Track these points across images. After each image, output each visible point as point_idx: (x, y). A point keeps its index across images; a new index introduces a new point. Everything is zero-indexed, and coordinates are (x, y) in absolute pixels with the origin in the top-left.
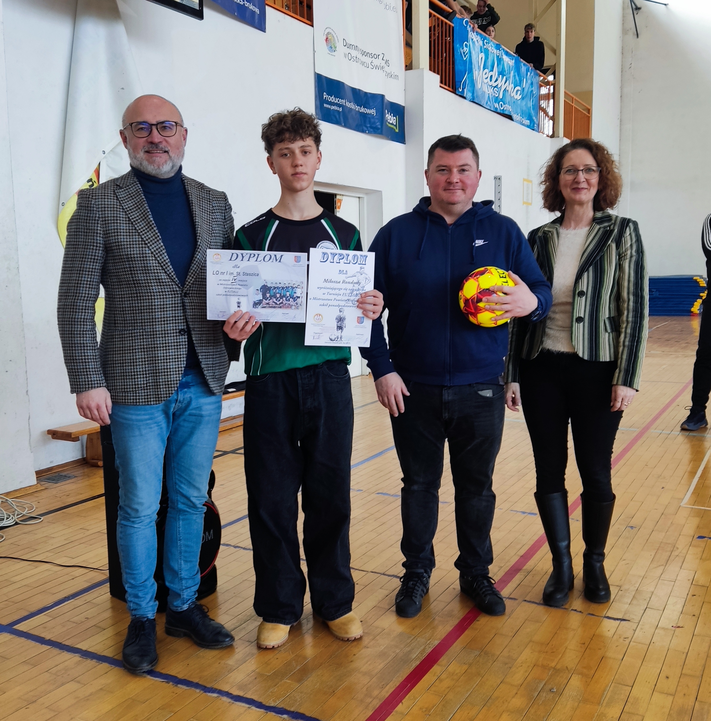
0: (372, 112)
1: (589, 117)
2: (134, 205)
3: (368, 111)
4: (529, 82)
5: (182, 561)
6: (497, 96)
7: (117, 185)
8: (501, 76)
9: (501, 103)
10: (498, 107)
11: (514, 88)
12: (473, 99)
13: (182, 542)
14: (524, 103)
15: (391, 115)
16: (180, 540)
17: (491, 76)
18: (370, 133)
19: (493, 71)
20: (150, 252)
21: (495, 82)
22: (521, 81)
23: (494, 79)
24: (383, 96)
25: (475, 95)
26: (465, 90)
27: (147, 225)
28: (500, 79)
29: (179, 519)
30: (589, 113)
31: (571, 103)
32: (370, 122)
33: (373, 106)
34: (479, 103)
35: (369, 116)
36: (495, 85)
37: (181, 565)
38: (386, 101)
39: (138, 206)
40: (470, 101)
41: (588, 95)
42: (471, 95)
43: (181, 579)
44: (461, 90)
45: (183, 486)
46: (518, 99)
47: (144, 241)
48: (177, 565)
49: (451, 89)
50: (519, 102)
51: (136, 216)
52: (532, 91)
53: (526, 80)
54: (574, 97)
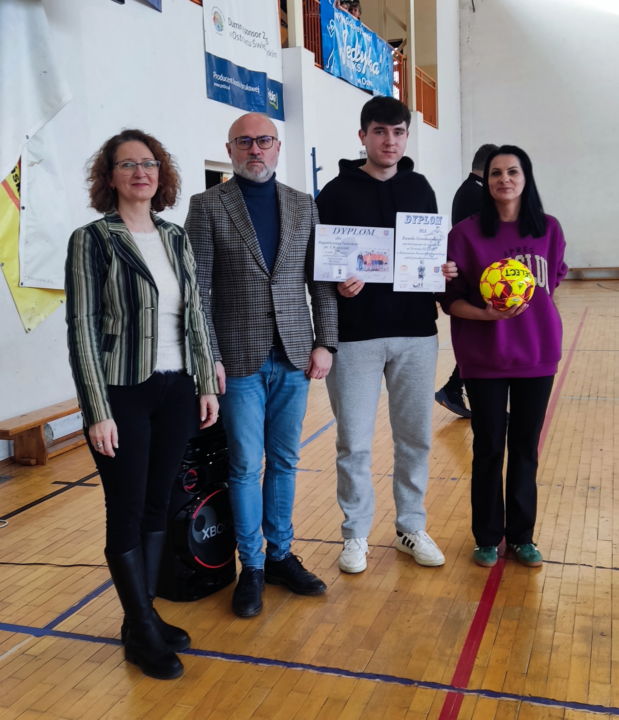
0: (256, 90)
1: (435, 90)
2: (235, 207)
3: (252, 89)
4: (385, 57)
5: (278, 517)
6: (360, 71)
7: (222, 191)
8: (362, 52)
9: (363, 78)
10: (360, 83)
11: (373, 63)
12: (340, 75)
13: (278, 499)
14: (382, 78)
15: (271, 92)
16: (276, 497)
17: (354, 52)
19: (354, 47)
20: (246, 246)
21: (358, 57)
22: (378, 57)
23: (356, 55)
25: (342, 71)
26: (332, 67)
27: (245, 224)
28: (362, 55)
29: (275, 479)
30: (434, 86)
31: (419, 77)
34: (346, 79)
35: (254, 94)
36: (357, 61)
37: (277, 519)
39: (239, 208)
40: (338, 77)
41: (433, 69)
42: (338, 71)
43: (278, 532)
44: (328, 67)
45: (278, 448)
46: (377, 74)
47: (242, 237)
48: (273, 520)
49: (320, 66)
50: (378, 77)
51: (236, 216)
52: (388, 66)
53: (382, 56)
54: (422, 72)
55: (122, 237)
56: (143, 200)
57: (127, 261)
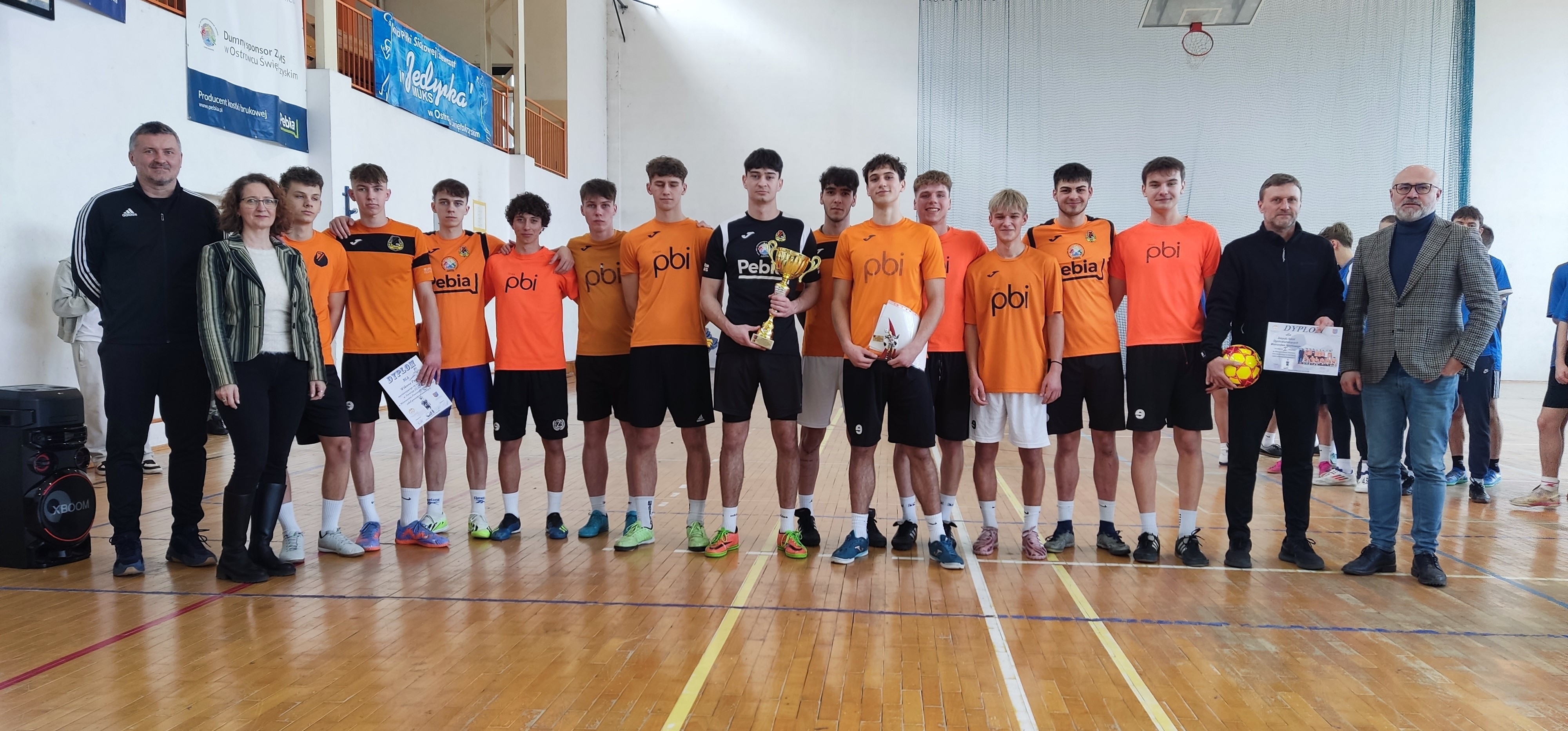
0: (263, 114)
15: (287, 118)
24: (276, 98)
32: (259, 126)
33: (264, 109)
35: (259, 119)
38: (280, 102)
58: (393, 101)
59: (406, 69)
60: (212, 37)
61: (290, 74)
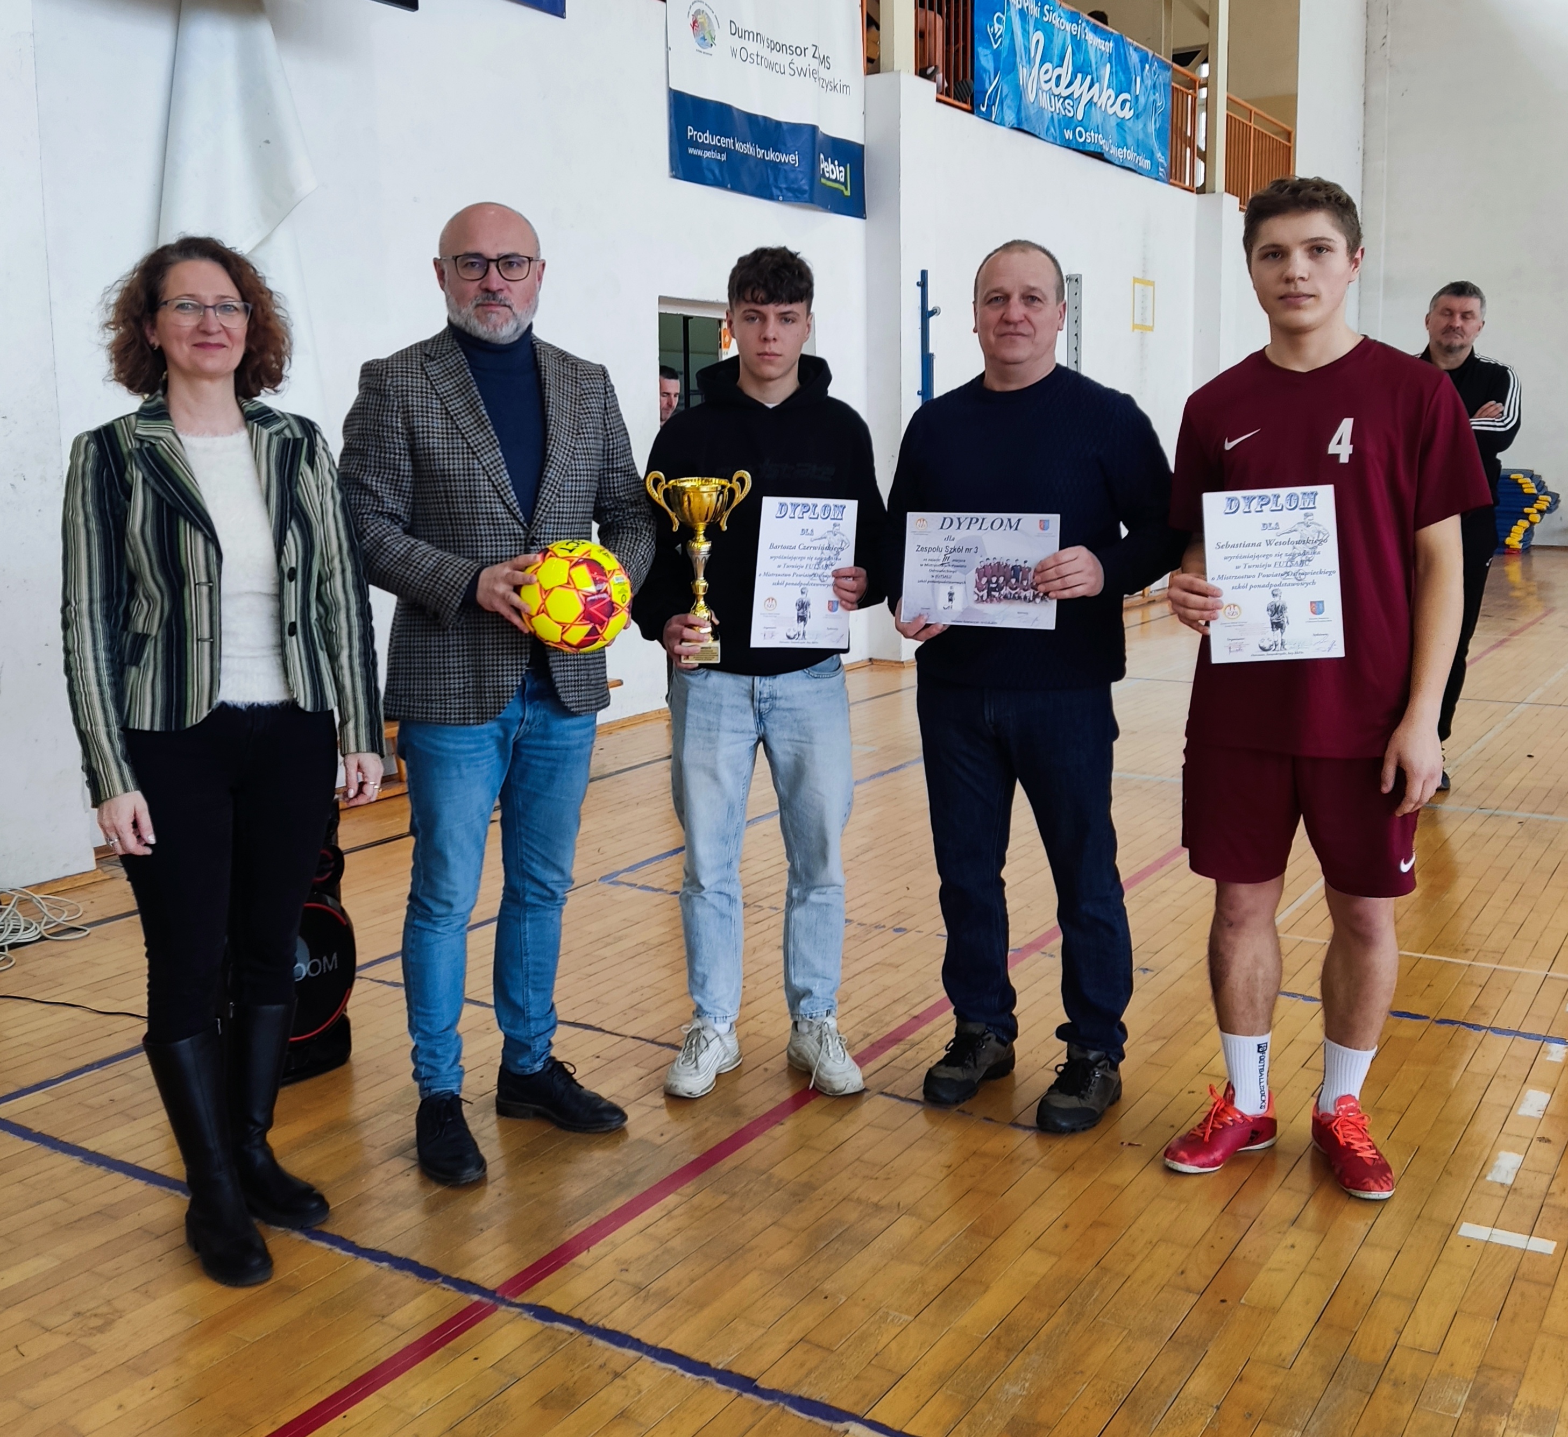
0: (792, 159)
2: (454, 388)
3: (783, 158)
5: (530, 990)
7: (426, 355)
15: (833, 163)
16: (527, 955)
18: (786, 200)
20: (480, 467)
24: (814, 129)
27: (476, 422)
32: (786, 178)
33: (794, 149)
35: (786, 167)
37: (528, 996)
38: (820, 137)
39: (463, 390)
43: (529, 1020)
45: (533, 865)
48: (521, 997)
51: (458, 406)
55: (159, 449)
56: (212, 376)
57: (164, 495)
58: (1006, 118)
59: (1030, 61)
60: (709, 32)
61: (838, 87)
